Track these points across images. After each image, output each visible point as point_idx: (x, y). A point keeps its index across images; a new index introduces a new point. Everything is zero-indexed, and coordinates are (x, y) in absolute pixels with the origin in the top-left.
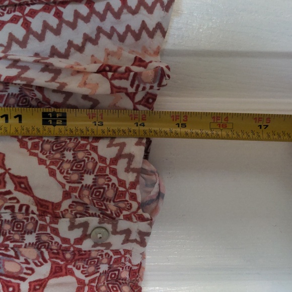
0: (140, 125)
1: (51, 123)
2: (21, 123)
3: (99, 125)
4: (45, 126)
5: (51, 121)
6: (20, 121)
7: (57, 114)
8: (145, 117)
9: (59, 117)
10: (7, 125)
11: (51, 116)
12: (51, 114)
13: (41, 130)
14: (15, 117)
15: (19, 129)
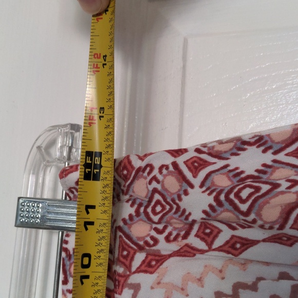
0: (105, 61)
1: (98, 171)
2: (95, 206)
3: (103, 113)
4: (101, 178)
5: (95, 171)
6: (93, 207)
7: (88, 162)
8: (97, 54)
9: (91, 160)
10: (97, 224)
11: (90, 170)
12: (87, 170)
13: (106, 182)
14: (88, 213)
15: (104, 209)
